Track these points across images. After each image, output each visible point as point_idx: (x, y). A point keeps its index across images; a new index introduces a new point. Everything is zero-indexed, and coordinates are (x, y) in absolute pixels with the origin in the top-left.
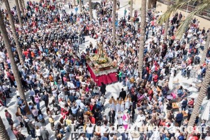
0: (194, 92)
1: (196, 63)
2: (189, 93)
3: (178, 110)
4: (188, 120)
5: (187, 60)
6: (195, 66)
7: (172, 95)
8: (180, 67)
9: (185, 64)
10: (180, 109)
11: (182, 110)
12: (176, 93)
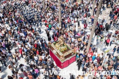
0: (88, 32)
1: (88, 17)
2: (86, 32)
3: (81, 42)
4: (87, 46)
5: (84, 15)
6: (88, 18)
7: (78, 34)
8: (81, 19)
9: (83, 18)
10: (82, 41)
11: (83, 41)
12: (79, 33)
